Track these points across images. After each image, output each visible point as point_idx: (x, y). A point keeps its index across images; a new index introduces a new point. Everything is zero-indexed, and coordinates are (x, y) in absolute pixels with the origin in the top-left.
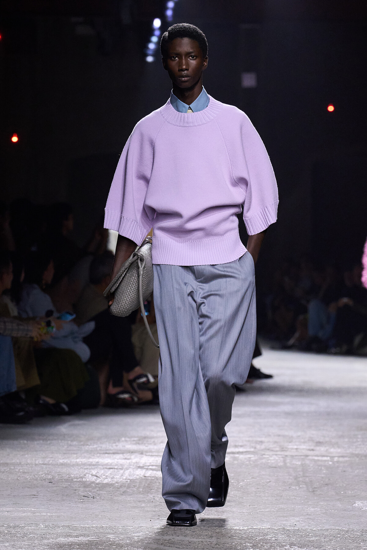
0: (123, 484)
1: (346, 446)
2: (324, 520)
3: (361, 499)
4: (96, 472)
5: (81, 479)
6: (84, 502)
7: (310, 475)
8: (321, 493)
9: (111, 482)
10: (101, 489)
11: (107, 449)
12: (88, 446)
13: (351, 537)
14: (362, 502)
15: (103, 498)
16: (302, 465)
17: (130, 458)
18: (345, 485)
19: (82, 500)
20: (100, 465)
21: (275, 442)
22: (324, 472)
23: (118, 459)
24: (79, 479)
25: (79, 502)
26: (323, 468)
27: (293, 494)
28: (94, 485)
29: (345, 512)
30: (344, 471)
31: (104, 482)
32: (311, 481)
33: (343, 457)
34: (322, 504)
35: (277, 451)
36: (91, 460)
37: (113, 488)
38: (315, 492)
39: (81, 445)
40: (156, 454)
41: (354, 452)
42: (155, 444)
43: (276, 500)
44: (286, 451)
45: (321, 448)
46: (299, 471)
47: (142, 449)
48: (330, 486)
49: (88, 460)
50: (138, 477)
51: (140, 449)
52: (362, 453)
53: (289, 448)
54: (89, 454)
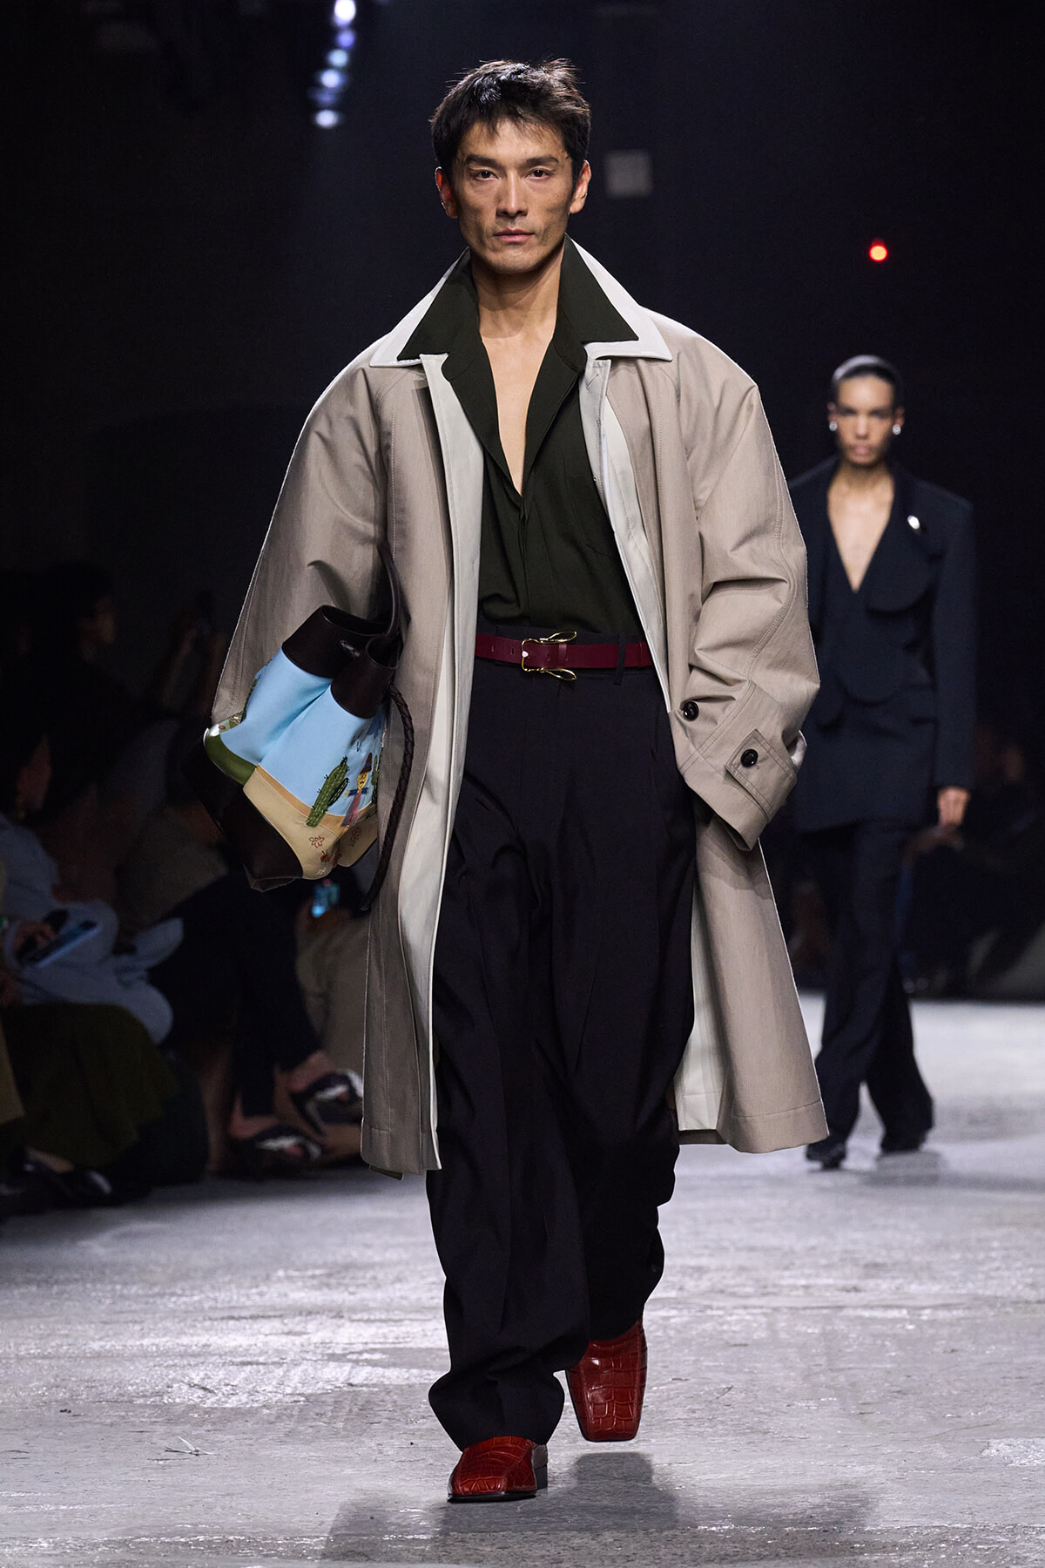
0: (285, 1409)
1: (955, 1273)
2: (898, 1500)
3: (1004, 1432)
4: (202, 1374)
5: (158, 1398)
6: (170, 1466)
7: (851, 1366)
8: (883, 1417)
9: (247, 1403)
10: (218, 1427)
11: (233, 1304)
12: (174, 1299)
13: (980, 1549)
14: (1008, 1441)
15: (227, 1453)
16: (824, 1334)
17: (303, 1330)
18: (955, 1393)
19: (161, 1462)
20: (215, 1355)
21: (742, 1269)
22: (893, 1354)
23: (266, 1335)
24: (152, 1400)
25: (155, 1469)
26: (887, 1343)
27: (801, 1425)
28: (196, 1416)
29: (959, 1474)
30: (953, 1351)
31: (228, 1406)
32: (853, 1385)
33: (947, 1307)
34: (889, 1451)
35: (747, 1296)
36: (185, 1340)
37: (257, 1423)
38: (866, 1417)
39: (154, 1296)
40: (383, 1317)
41: (980, 1292)
42: (378, 1286)
43: (750, 1443)
44: (775, 1294)
45: (880, 1281)
46: (817, 1355)
47: (339, 1303)
48: (911, 1397)
49: (178, 1341)
50: (329, 1387)
51: (333, 1301)
52: (1006, 1295)
53: (783, 1286)
54: (179, 1323)
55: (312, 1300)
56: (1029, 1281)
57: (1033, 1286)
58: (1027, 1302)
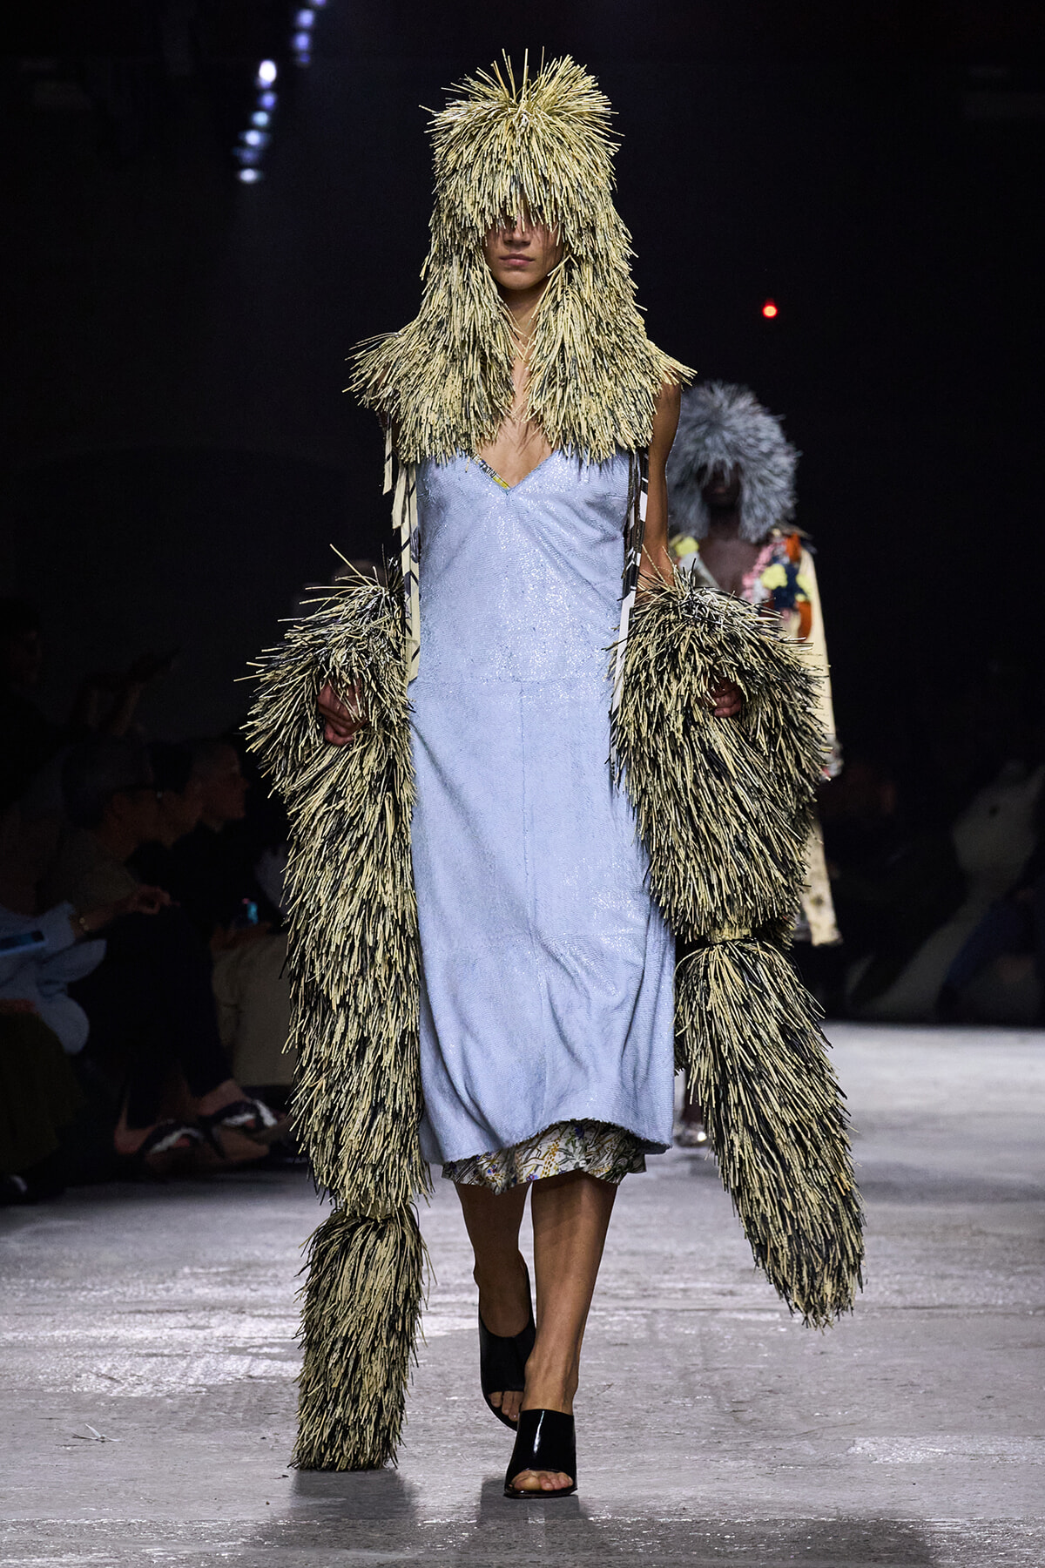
0: (188, 1399)
2: (767, 1494)
3: (867, 1429)
4: (109, 1365)
5: (67, 1387)
6: (77, 1452)
7: (726, 1366)
8: (755, 1415)
9: (152, 1393)
10: (123, 1416)
11: (140, 1299)
12: (84, 1293)
14: (873, 1439)
15: (131, 1441)
16: (701, 1335)
17: (207, 1324)
18: (824, 1393)
19: (68, 1448)
20: (121, 1347)
21: (625, 1272)
22: (766, 1355)
23: (171, 1329)
24: (61, 1388)
25: (63, 1454)
26: (760, 1345)
27: (677, 1421)
28: (103, 1404)
29: (826, 1470)
30: (822, 1353)
31: (133, 1395)
32: (728, 1384)
34: (760, 1447)
35: (628, 1299)
36: (94, 1332)
37: (160, 1412)
38: (739, 1415)
39: (65, 1290)
40: (283, 1313)
42: (277, 1283)
43: (627, 1438)
44: (654, 1296)
45: (754, 1286)
46: (695, 1355)
47: (242, 1298)
48: (782, 1397)
49: (87, 1333)
50: (230, 1379)
51: (235, 1297)
52: (873, 1301)
53: (663, 1289)
54: (89, 1315)
55: (216, 1296)
56: (896, 1287)
57: (900, 1292)
58: (894, 1308)
